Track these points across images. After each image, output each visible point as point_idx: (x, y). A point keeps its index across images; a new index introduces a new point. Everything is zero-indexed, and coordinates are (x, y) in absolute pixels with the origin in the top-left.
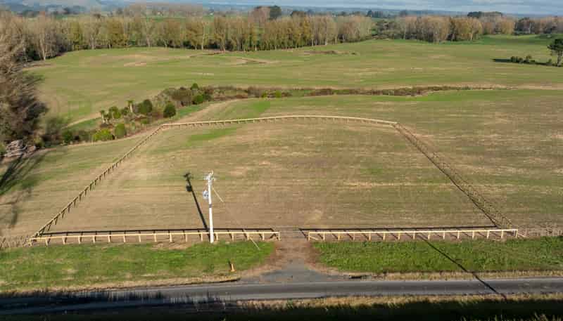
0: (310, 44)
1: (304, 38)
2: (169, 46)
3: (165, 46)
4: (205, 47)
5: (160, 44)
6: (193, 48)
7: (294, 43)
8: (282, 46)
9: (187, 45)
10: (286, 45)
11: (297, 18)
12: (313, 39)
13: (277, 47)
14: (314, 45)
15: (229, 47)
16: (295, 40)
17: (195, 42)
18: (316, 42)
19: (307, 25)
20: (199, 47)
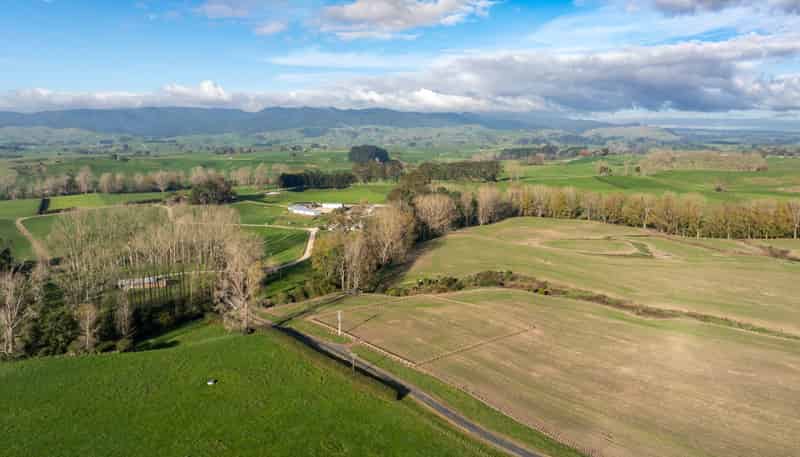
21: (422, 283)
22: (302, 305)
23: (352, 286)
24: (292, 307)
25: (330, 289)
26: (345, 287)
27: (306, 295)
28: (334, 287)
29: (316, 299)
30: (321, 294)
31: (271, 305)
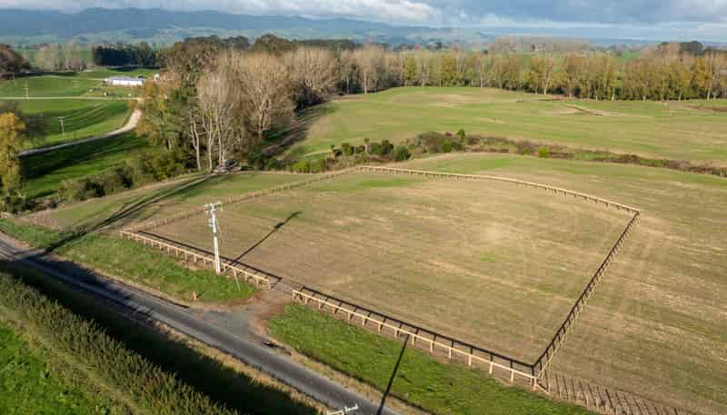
0: (703, 96)
1: (694, 88)
2: (504, 87)
3: (499, 87)
4: (549, 92)
5: (494, 85)
6: (532, 91)
7: (677, 92)
8: (656, 96)
9: (527, 88)
10: (662, 96)
11: (689, 60)
12: (710, 89)
13: (647, 98)
14: (712, 96)
15: (577, 93)
16: (678, 88)
17: (535, 85)
18: (715, 94)
19: (703, 69)
20: (540, 91)
21: (338, 153)
22: (115, 201)
23: (216, 161)
24: (93, 208)
25: (174, 169)
26: (204, 163)
27: (128, 183)
28: (181, 167)
29: (148, 187)
30: (157, 179)
31: (31, 206)
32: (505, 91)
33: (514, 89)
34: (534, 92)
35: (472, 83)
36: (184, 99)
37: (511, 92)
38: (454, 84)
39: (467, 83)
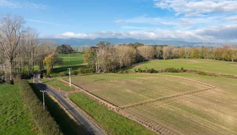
3: (214, 59)
4: (234, 61)
9: (225, 60)
17: (228, 59)
20: (231, 61)
32: (216, 60)
33: (220, 60)
34: (228, 61)
35: (205, 58)
36: (94, 54)
37: (219, 61)
38: (198, 58)
39: (203, 58)
